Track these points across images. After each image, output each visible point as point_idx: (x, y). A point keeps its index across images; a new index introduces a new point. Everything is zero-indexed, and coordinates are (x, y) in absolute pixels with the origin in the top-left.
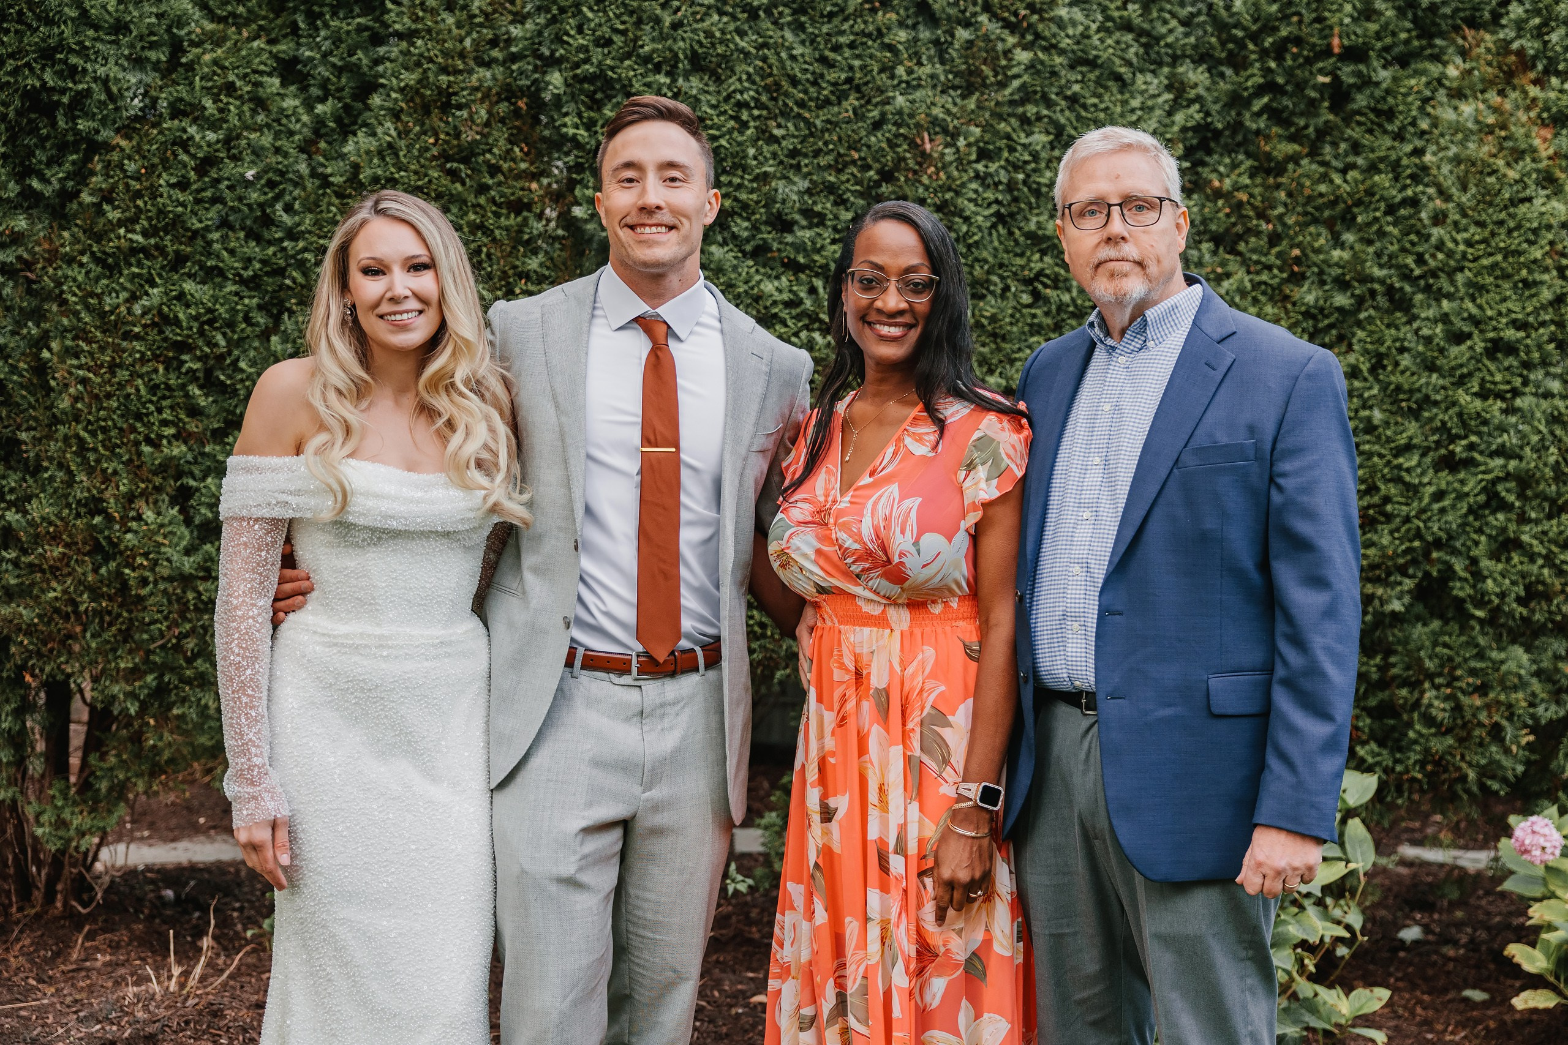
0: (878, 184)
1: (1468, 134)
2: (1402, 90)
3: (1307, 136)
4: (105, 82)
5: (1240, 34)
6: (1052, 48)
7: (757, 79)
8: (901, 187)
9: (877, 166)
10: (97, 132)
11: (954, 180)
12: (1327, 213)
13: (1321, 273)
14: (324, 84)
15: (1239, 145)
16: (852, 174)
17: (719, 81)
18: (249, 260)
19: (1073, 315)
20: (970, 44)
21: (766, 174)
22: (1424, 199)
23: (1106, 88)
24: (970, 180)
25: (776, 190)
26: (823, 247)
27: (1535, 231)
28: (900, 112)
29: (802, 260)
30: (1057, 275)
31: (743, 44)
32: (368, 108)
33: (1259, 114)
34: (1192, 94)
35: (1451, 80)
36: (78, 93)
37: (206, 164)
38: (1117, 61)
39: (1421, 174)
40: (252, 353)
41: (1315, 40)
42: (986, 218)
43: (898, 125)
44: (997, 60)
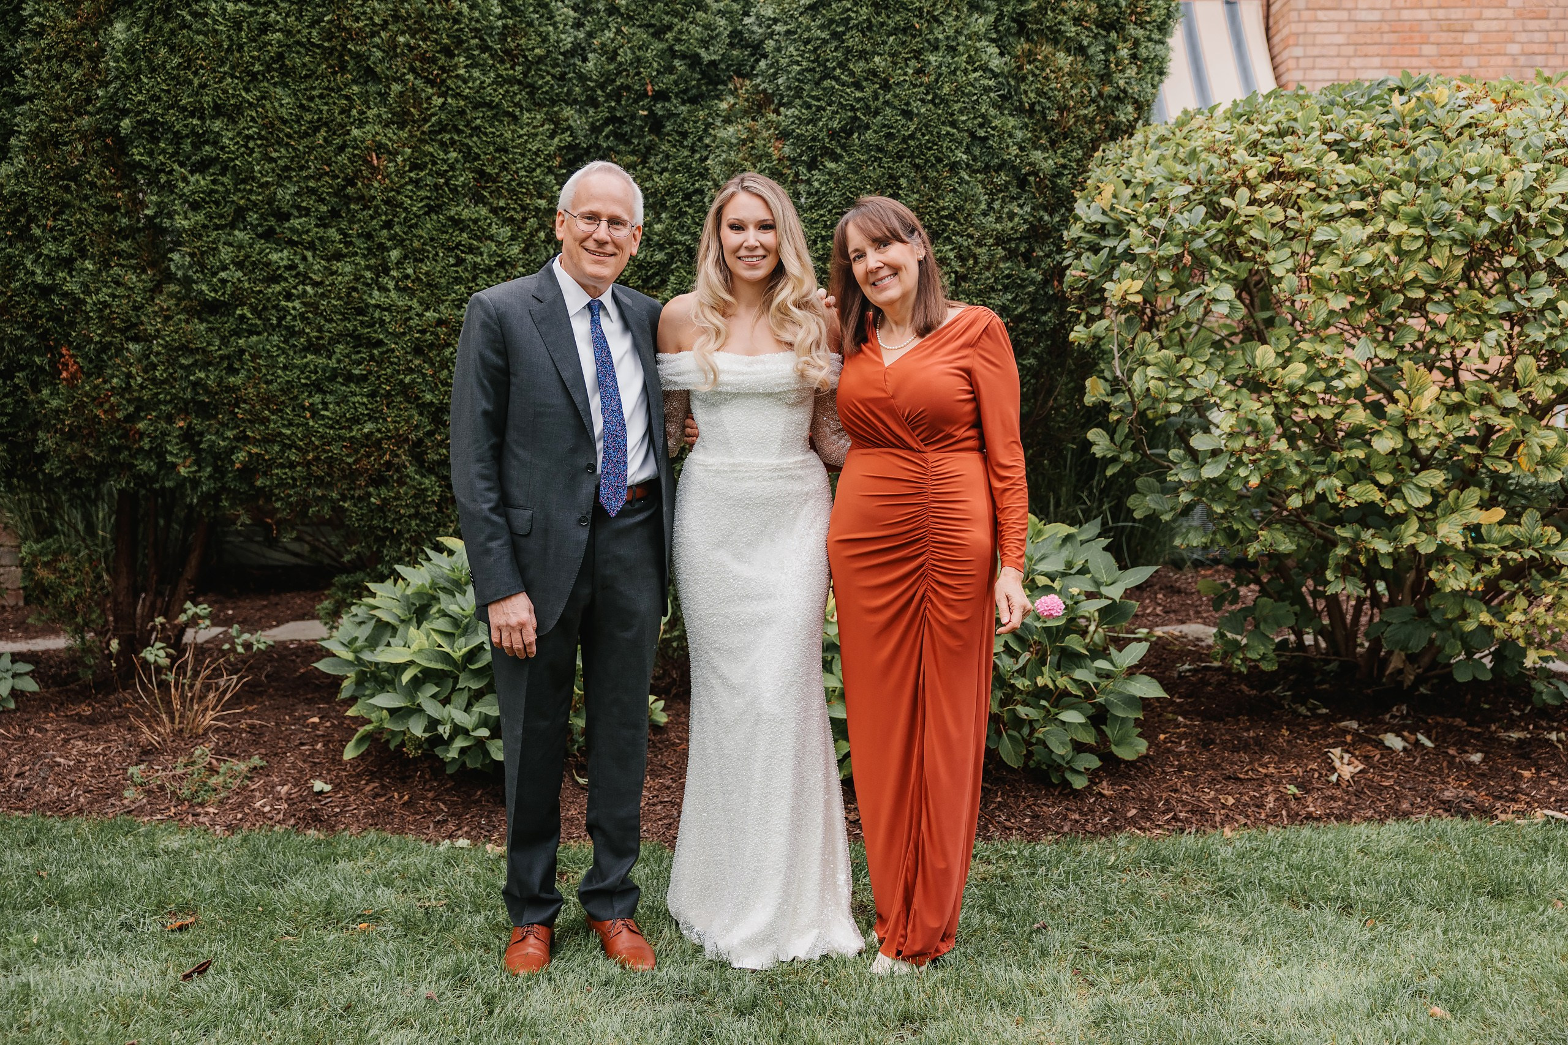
0: (344, 187)
1: (731, 146)
2: (693, 118)
3: (640, 151)
5: (592, 84)
6: (457, 96)
7: (259, 121)
8: (359, 189)
9: (342, 175)
11: (395, 184)
13: (649, 239)
16: (327, 182)
17: (235, 123)
19: (484, 271)
20: (402, 93)
21: (267, 182)
22: (707, 190)
24: (406, 183)
25: (275, 193)
26: (308, 231)
28: (355, 139)
29: (295, 238)
30: (471, 244)
31: (247, 97)
34: (565, 125)
35: (724, 111)
38: (508, 104)
39: (704, 175)
41: (637, 87)
42: (420, 208)
43: (354, 148)
44: (421, 104)
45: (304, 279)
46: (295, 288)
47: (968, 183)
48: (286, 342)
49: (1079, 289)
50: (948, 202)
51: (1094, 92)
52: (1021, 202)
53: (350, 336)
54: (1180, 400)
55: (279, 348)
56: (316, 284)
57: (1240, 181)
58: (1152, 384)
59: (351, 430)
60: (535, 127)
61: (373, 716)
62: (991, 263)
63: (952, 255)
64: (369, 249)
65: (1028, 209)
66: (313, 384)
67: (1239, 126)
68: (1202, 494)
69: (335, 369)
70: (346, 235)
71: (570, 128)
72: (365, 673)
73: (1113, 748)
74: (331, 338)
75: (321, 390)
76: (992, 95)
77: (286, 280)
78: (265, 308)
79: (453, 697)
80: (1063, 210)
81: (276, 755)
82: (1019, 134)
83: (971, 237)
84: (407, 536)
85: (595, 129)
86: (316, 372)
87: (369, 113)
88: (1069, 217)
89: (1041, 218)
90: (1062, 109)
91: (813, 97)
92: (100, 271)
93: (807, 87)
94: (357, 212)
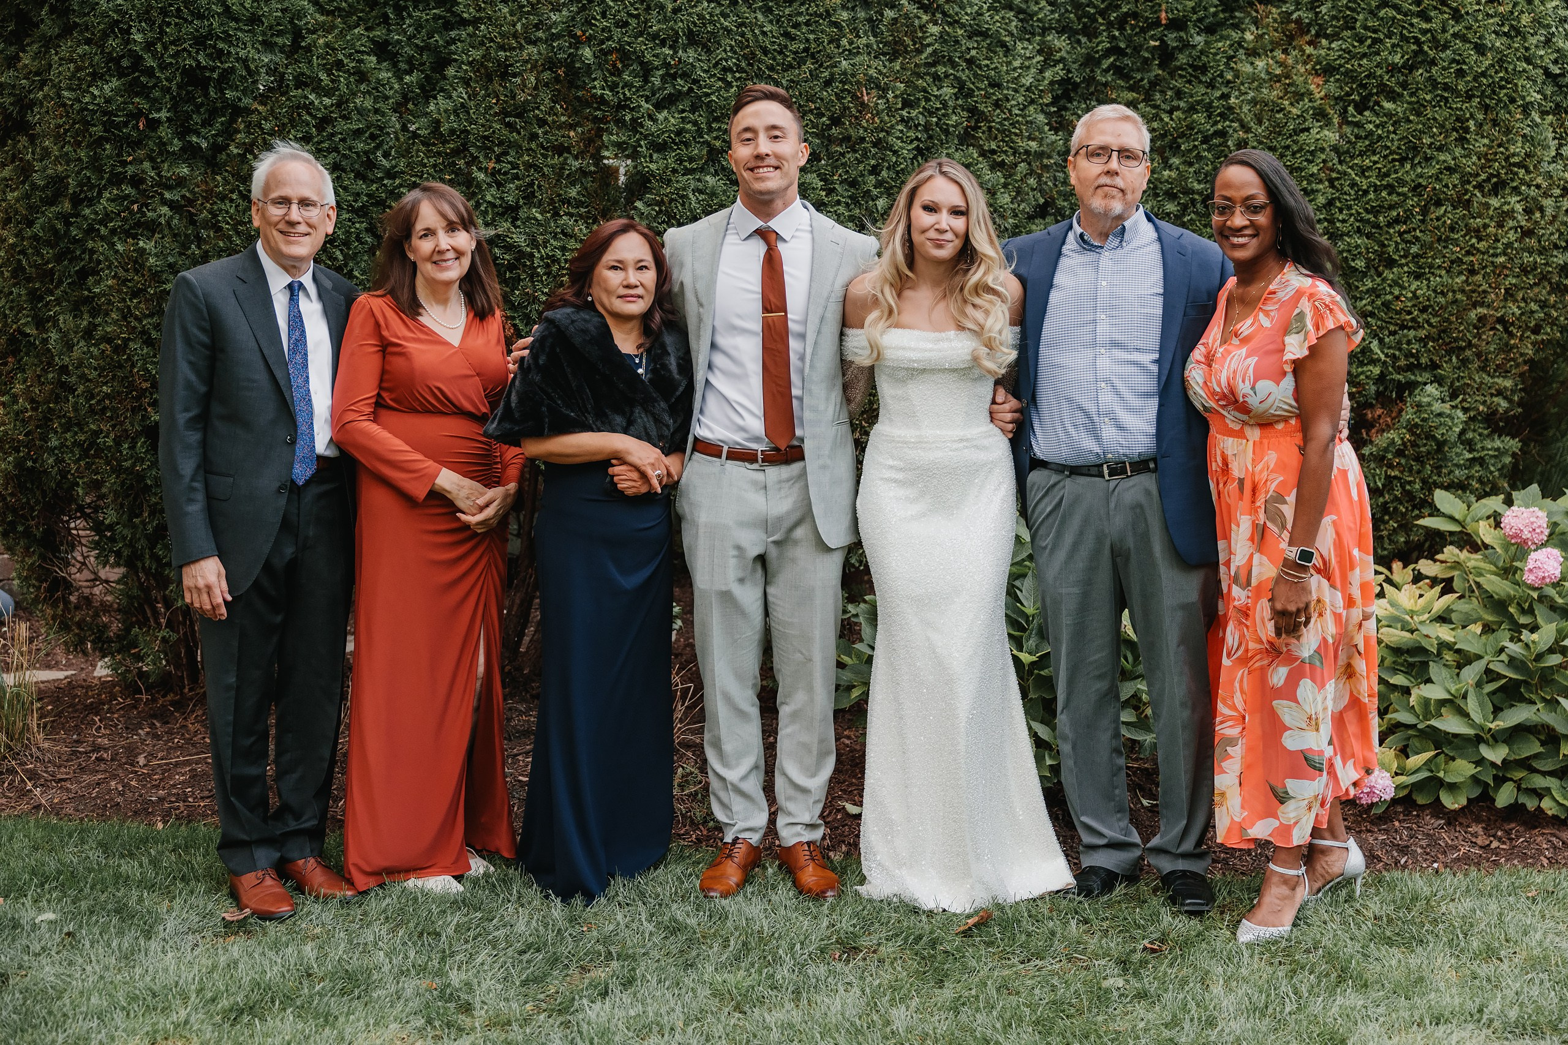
0: (829, 127)
1: (1261, 82)
2: (1212, 51)
3: (1143, 87)
4: (245, 62)
5: (1092, 11)
6: (956, 23)
7: (738, 49)
8: (846, 129)
10: (240, 100)
11: (886, 123)
14: (410, 61)
15: (1092, 94)
17: (709, 51)
18: (358, 194)
20: (895, 20)
22: (1231, 131)
23: (995, 53)
24: (897, 123)
27: (1312, 153)
28: (845, 73)
31: (726, 24)
32: (445, 78)
33: (1107, 71)
34: (1057, 56)
35: (1248, 42)
36: (224, 70)
37: (324, 122)
38: (1004, 33)
39: (1228, 113)
40: (363, 265)
41: (1148, 14)
43: (844, 83)
44: (915, 32)
47: (1537, 125)
50: (1518, 148)
60: (1027, 59)
63: (1519, 208)
64: (850, 197)
71: (1062, 60)
87: (859, 43)
91: (1366, 28)
92: (547, 220)
93: (1361, 17)
94: (843, 155)
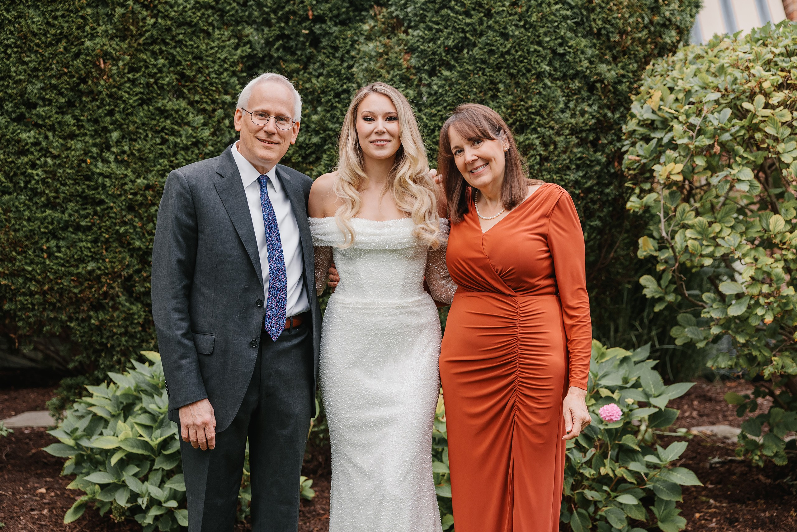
0: (78, 84)
1: (371, 57)
2: (343, 36)
3: (302, 60)
5: (267, 10)
6: (166, 17)
7: (16, 34)
8: (90, 86)
9: (77, 75)
11: (117, 82)
12: (310, 97)
13: (308, 127)
16: (65, 80)
19: (182, 149)
20: (124, 15)
21: (20, 80)
22: (352, 90)
24: (125, 82)
25: (26, 88)
26: (50, 117)
28: (87, 48)
29: (40, 122)
30: (173, 129)
31: (8, 16)
34: (246, 40)
35: (366, 31)
38: (203, 23)
39: (350, 78)
41: (301, 12)
42: (135, 101)
43: (87, 55)
44: (138, 23)
45: (46, 152)
46: (39, 159)
47: (550, 88)
48: (30, 200)
49: (634, 169)
50: (535, 102)
51: (646, 20)
52: (590, 102)
53: (80, 196)
54: (711, 255)
55: (25, 204)
56: (54, 157)
57: (757, 90)
58: (690, 243)
59: (78, 267)
60: (223, 41)
61: (88, 490)
62: (567, 148)
63: (537, 142)
64: (96, 131)
65: (595, 107)
66: (50, 232)
67: (757, 48)
68: (729, 328)
69: (67, 221)
70: (78, 120)
71: (249, 42)
72: (82, 455)
73: (660, 524)
74: (64, 198)
75: (55, 237)
76: (569, 22)
77: (32, 153)
78: (15, 174)
79: (150, 476)
80: (622, 109)
81: (12, 518)
82: (589, 52)
83: (552, 128)
84: (118, 349)
85: (269, 43)
86: (52, 223)
87: (100, 29)
88: (627, 114)
89: (605, 115)
90: (622, 33)
91: (434, 22)
93: (429, 15)
94: (87, 103)
